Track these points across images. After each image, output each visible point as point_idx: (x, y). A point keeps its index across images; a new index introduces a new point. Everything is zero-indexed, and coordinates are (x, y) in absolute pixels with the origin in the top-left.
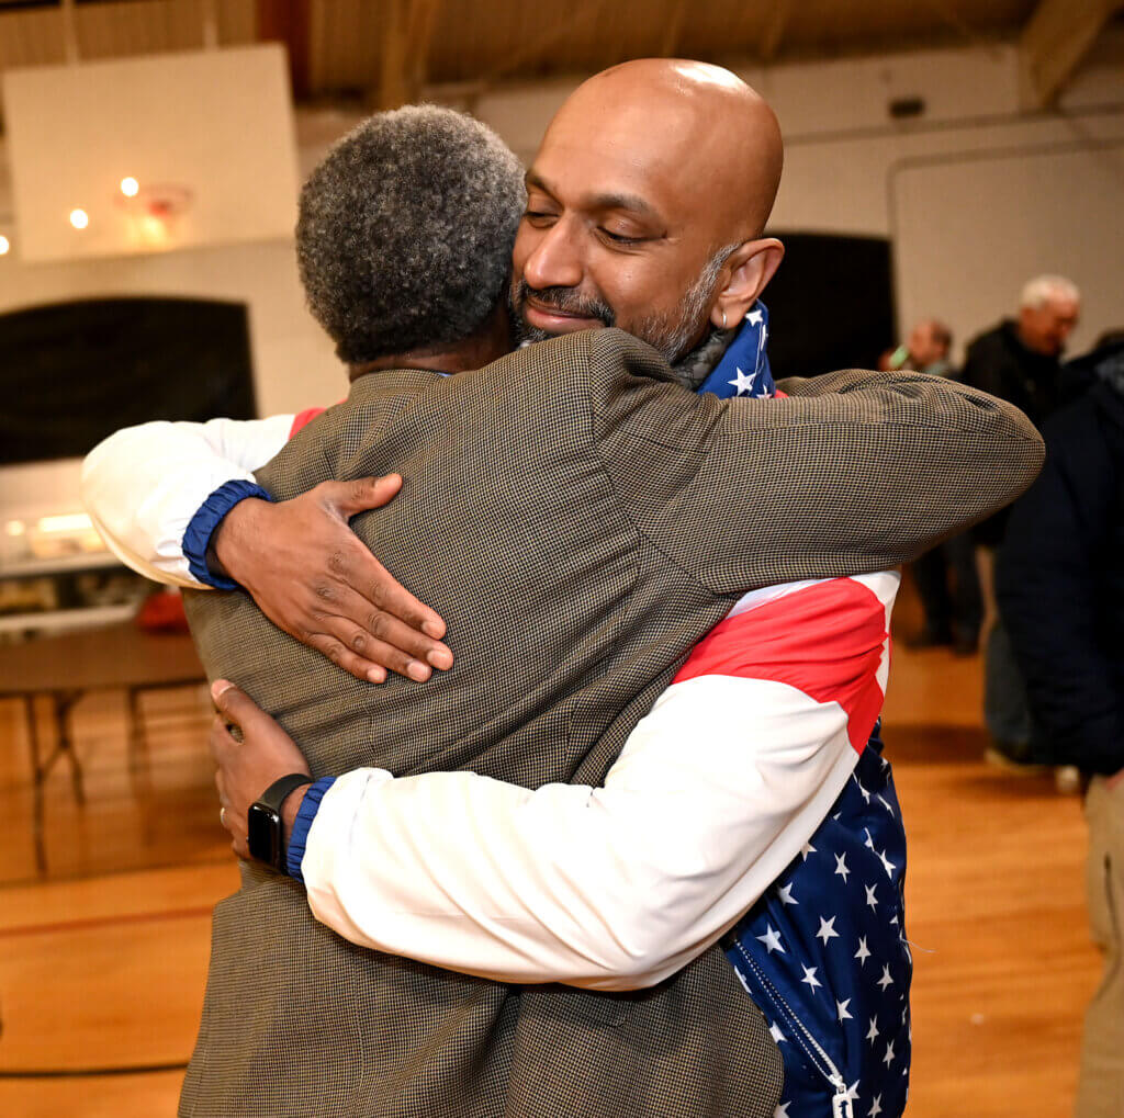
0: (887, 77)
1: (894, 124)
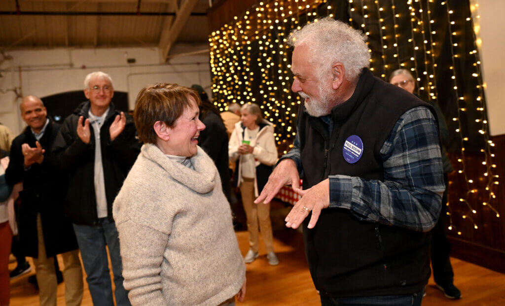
0: (126, 53)
1: (129, 64)
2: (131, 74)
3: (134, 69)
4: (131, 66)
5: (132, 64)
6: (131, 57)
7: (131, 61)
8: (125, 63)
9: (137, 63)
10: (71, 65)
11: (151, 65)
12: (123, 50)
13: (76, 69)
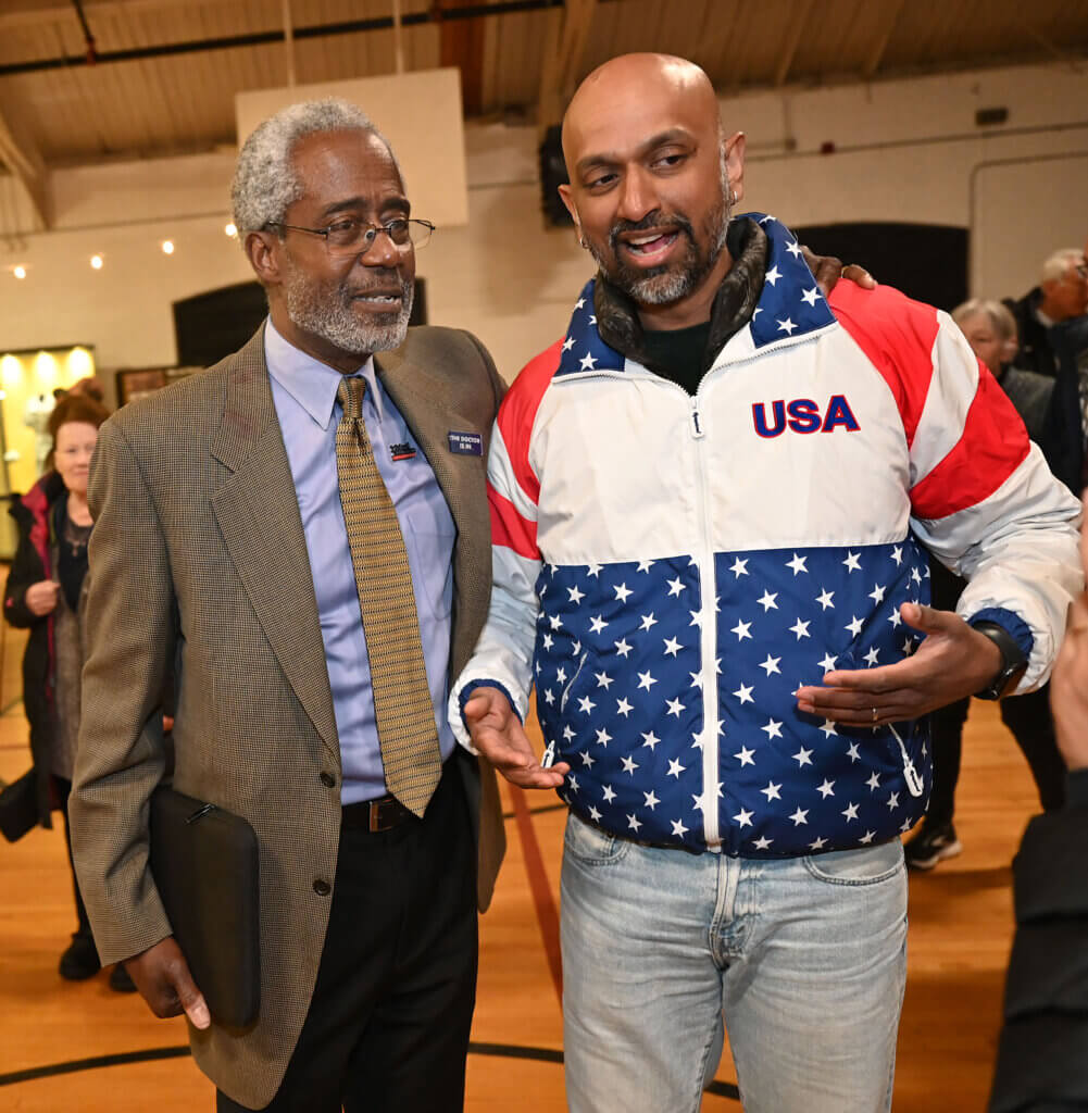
0: (976, 90)
1: (980, 130)
2: (986, 164)
3: (999, 147)
4: (986, 135)
5: (993, 128)
6: (990, 102)
7: (992, 117)
8: (968, 123)
9: (1013, 123)
10: (790, 144)
11: (1059, 128)
12: (967, 79)
13: (801, 155)
